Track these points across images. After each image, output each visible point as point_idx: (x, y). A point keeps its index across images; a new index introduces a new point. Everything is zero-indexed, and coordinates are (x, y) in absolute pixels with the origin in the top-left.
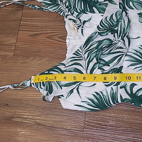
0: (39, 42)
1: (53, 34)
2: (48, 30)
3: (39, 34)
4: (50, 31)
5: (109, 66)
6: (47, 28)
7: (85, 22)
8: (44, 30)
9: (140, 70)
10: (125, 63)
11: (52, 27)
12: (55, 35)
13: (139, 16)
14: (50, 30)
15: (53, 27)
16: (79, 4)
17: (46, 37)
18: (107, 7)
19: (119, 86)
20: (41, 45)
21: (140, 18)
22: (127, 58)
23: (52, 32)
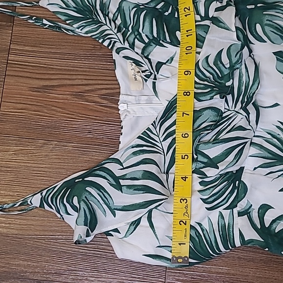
0: (55, 104)
1: (87, 88)
2: (74, 77)
3: (53, 86)
4: (80, 81)
5: (218, 168)
6: (72, 73)
7: (160, 65)
8: (67, 77)
9: (279, 176)
10: (250, 161)
11: (83, 71)
12: (92, 91)
13: (278, 59)
14: (80, 77)
15: (85, 71)
16: (147, 24)
17: (71, 95)
18: (207, 33)
19: (236, 210)
20: (59, 112)
21: (278, 62)
22: (253, 151)
23: (83, 83)
